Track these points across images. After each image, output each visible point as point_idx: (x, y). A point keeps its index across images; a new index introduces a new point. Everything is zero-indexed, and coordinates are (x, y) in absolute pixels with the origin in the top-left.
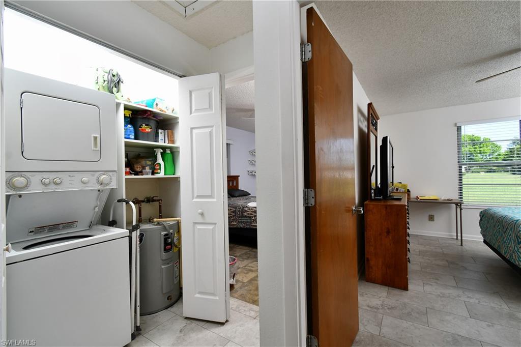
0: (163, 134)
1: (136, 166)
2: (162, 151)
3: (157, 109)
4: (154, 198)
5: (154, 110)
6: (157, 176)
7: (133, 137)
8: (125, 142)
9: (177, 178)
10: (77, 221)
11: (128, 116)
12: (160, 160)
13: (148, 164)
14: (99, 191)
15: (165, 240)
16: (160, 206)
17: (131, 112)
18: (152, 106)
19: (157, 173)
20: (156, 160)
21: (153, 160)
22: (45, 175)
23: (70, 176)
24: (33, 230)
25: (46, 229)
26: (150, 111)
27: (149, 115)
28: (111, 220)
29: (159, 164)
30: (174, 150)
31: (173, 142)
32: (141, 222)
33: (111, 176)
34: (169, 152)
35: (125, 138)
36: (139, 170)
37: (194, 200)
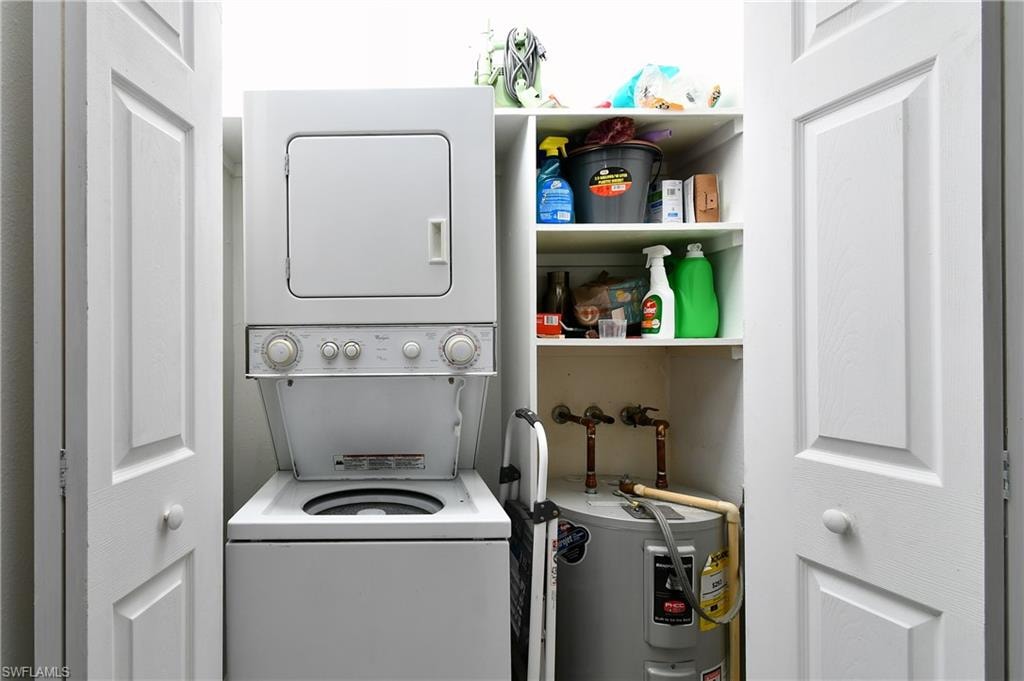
0: (679, 194)
1: (580, 309)
2: (668, 252)
3: (645, 105)
4: (650, 414)
5: (639, 110)
6: (648, 340)
7: (567, 216)
8: (539, 234)
9: (728, 349)
10: (423, 455)
11: (556, 153)
12: (660, 286)
13: (620, 300)
14: (451, 380)
15: (660, 576)
16: (660, 446)
17: (565, 140)
18: (628, 102)
19: (651, 331)
20: (647, 284)
21: (636, 287)
22: (330, 334)
23: (377, 337)
24: (341, 459)
25: (365, 462)
26: (622, 119)
27: (621, 133)
28: (506, 465)
29: (657, 299)
30: (720, 247)
31: (716, 214)
32: (594, 486)
33: (479, 336)
34: (700, 254)
35: (539, 221)
36: (587, 320)
37: (802, 455)
